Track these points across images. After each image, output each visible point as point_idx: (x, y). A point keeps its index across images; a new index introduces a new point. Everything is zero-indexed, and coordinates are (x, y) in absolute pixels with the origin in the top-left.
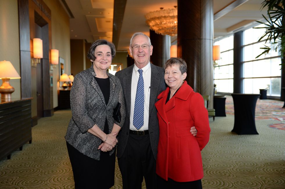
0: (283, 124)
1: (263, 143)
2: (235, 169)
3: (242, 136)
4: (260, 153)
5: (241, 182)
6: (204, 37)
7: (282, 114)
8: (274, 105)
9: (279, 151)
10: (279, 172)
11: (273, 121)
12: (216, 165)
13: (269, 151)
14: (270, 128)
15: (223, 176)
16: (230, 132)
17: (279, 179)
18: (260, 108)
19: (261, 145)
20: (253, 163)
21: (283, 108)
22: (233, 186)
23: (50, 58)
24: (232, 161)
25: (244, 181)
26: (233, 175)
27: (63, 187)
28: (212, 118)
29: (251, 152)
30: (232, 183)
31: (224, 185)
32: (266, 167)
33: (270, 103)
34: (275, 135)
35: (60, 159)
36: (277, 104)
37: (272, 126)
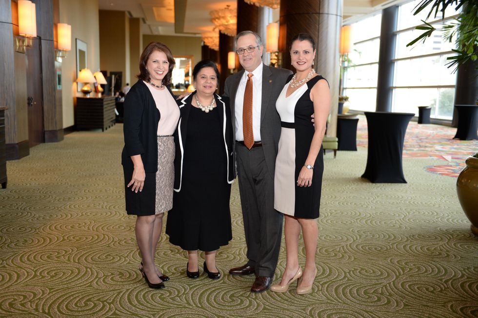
0: (451, 166)
1: (412, 199)
2: (355, 246)
3: (378, 185)
4: (403, 216)
5: (362, 269)
6: (326, 11)
7: (451, 148)
8: (440, 133)
9: (437, 214)
10: (432, 253)
11: (434, 161)
12: (322, 236)
13: (419, 213)
14: (428, 173)
15: (332, 258)
16: (359, 178)
17: (429, 266)
18: (416, 139)
19: (407, 202)
20: (388, 234)
21: (453, 139)
22: (345, 277)
23: (55, 39)
24: (352, 231)
25: (366, 269)
26: (349, 257)
27: (34, 273)
28: (333, 153)
29: (389, 214)
30: (344, 272)
31: (329, 275)
32: (411, 242)
33: (433, 130)
34: (434, 185)
35: (48, 218)
36: (444, 133)
37: (431, 170)
